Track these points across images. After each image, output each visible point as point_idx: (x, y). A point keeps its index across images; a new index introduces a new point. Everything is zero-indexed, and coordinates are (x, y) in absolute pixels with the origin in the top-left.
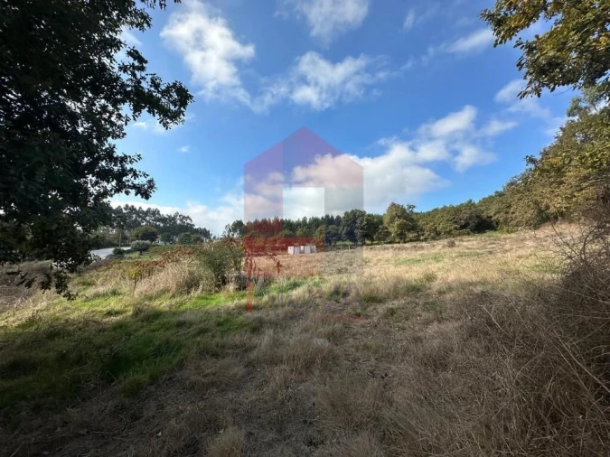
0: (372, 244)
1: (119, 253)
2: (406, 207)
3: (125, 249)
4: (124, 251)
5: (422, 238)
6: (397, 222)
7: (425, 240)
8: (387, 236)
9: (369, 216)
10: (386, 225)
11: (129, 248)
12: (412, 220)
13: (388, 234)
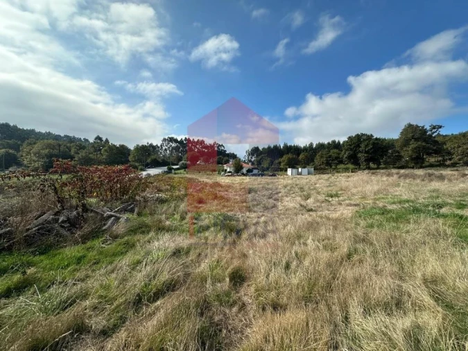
0: (378, 168)
1: (170, 170)
2: (428, 128)
3: (175, 167)
4: (173, 168)
5: (448, 162)
6: (413, 145)
7: (453, 165)
8: (398, 160)
9: (376, 139)
10: (397, 149)
11: (178, 167)
12: (436, 142)
13: (400, 157)
